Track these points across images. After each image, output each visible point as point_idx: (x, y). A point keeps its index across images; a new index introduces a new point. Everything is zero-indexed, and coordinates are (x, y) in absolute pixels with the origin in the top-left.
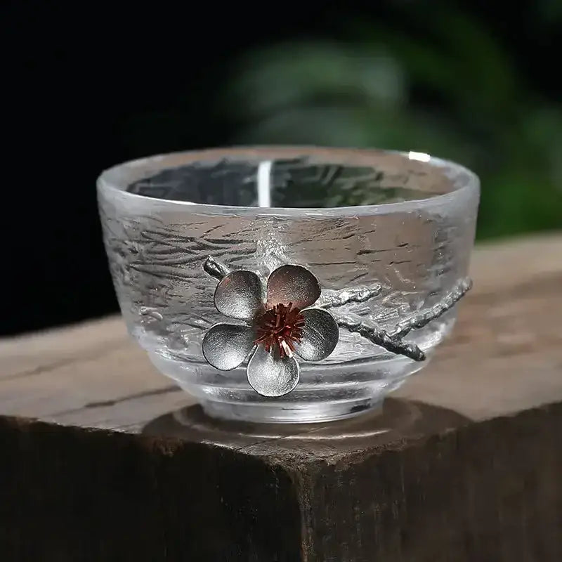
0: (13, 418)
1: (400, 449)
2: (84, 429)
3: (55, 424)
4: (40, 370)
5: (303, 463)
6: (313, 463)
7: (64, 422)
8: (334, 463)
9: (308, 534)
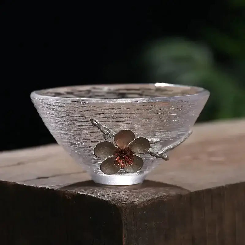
1: (165, 199)
2: (35, 187)
4: (19, 164)
5: (124, 203)
6: (129, 204)
8: (137, 204)
9: (125, 233)
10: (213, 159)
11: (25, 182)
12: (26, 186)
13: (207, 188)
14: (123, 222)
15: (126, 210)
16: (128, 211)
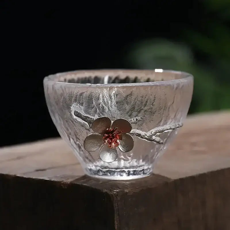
3: (23, 177)
6: (119, 192)
9: (117, 218)
10: (196, 148)
11: (24, 174)
12: (25, 178)
13: (191, 175)
14: (115, 209)
15: (117, 197)
16: (119, 199)
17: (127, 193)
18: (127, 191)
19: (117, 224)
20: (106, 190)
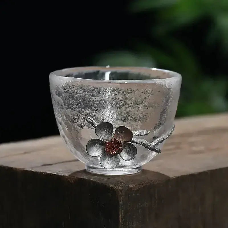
0: (16, 168)
1: (155, 183)
2: (41, 173)
3: (31, 171)
4: (25, 153)
5: (121, 186)
6: (124, 187)
7: (34, 170)
9: (122, 212)
11: (32, 168)
14: (120, 203)
15: (122, 192)
17: (131, 188)
18: (132, 187)
19: (121, 218)
20: (112, 185)
